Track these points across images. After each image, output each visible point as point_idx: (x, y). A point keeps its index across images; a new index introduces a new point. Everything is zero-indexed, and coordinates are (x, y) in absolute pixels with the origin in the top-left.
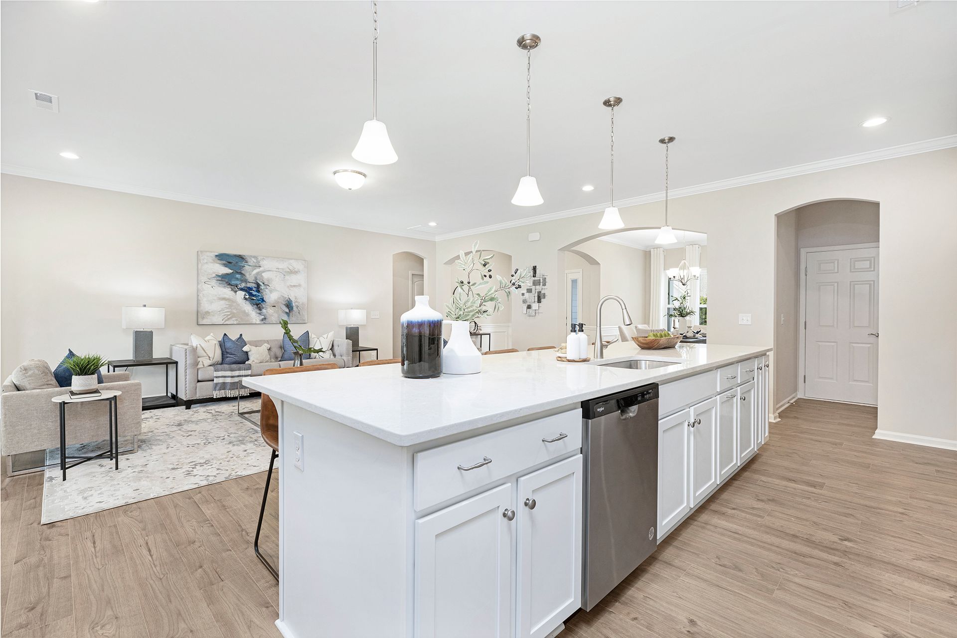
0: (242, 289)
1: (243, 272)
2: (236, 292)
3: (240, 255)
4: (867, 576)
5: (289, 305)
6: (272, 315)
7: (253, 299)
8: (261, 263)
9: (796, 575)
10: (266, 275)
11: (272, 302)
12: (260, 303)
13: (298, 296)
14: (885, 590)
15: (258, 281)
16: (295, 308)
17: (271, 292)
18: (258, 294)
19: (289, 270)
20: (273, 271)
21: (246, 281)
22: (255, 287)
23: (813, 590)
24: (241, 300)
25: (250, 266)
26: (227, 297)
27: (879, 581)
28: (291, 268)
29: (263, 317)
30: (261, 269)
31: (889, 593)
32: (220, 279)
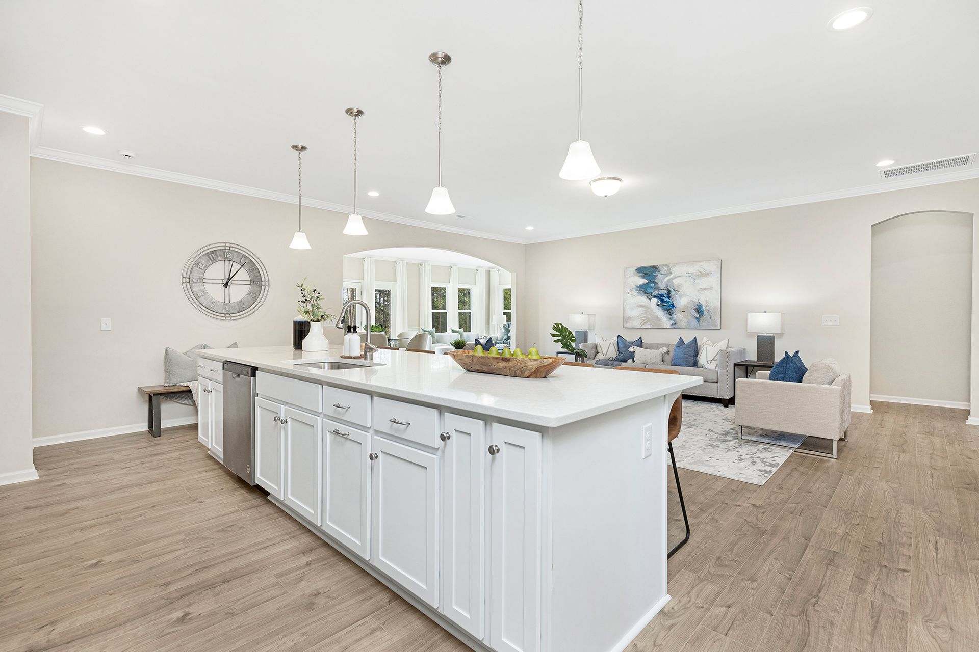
0: (655, 297)
1: (656, 281)
2: (650, 299)
3: (654, 266)
4: (137, 593)
5: (699, 310)
6: (682, 320)
7: (664, 305)
8: (672, 270)
9: (186, 554)
10: (676, 282)
11: (682, 307)
12: (671, 309)
13: (710, 300)
14: (115, 592)
15: (669, 288)
16: (705, 313)
17: (681, 297)
18: (668, 300)
19: (699, 273)
20: (682, 276)
21: (658, 289)
22: (666, 294)
23: (165, 554)
24: (654, 307)
25: (662, 274)
26: (643, 304)
27: (124, 596)
28: (702, 270)
29: (673, 322)
30: (672, 276)
31: (111, 592)
32: (638, 289)
